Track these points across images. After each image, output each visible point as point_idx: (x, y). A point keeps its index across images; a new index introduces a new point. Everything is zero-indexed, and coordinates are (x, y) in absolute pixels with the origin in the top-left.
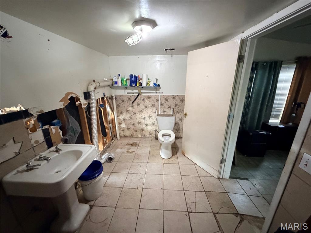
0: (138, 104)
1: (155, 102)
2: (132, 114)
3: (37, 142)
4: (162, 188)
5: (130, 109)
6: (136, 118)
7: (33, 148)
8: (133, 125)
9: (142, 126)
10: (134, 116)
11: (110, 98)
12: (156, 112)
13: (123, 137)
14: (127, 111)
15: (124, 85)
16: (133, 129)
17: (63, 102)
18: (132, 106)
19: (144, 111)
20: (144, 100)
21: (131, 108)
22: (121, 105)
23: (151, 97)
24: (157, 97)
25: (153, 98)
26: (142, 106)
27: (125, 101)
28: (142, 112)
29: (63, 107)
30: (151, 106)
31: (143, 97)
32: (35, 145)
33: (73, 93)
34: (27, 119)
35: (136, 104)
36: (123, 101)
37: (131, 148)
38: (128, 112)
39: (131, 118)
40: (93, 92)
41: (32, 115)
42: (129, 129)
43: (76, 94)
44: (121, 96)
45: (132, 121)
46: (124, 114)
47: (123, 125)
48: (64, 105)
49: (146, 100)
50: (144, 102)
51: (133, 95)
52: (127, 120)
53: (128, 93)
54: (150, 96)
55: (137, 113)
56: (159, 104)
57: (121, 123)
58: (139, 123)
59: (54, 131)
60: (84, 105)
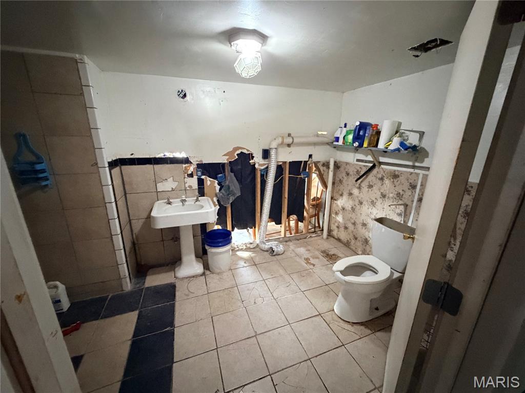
0: (370, 186)
1: (406, 189)
2: (357, 203)
3: (190, 187)
4: (258, 333)
5: (355, 192)
6: (361, 214)
7: (185, 190)
8: (354, 224)
9: (367, 233)
10: (358, 207)
11: (323, 165)
12: (403, 214)
13: (336, 239)
14: (350, 194)
15: (348, 144)
16: (352, 232)
17: (227, 157)
18: (359, 188)
19: (378, 203)
20: (382, 179)
21: (356, 189)
22: (344, 181)
23: (398, 177)
24: (413, 177)
25: (402, 179)
26: (376, 191)
27: (351, 175)
28: (373, 203)
29: (226, 162)
30: (395, 196)
31: (382, 172)
32: (188, 188)
33: (244, 149)
34: (186, 165)
35: (367, 184)
36: (348, 174)
37: (318, 258)
38: (350, 197)
39: (353, 209)
40: (275, 150)
41: (191, 163)
42: (346, 228)
43: (248, 150)
44: (347, 164)
45: (353, 216)
46: (345, 197)
47: (340, 218)
48: (227, 160)
49: (387, 181)
50: (382, 185)
51: (364, 166)
52: (346, 210)
53: (358, 160)
54: (397, 173)
55: (364, 203)
56: (414, 197)
57: (338, 212)
58: (364, 225)
59: (209, 183)
60: (259, 166)
